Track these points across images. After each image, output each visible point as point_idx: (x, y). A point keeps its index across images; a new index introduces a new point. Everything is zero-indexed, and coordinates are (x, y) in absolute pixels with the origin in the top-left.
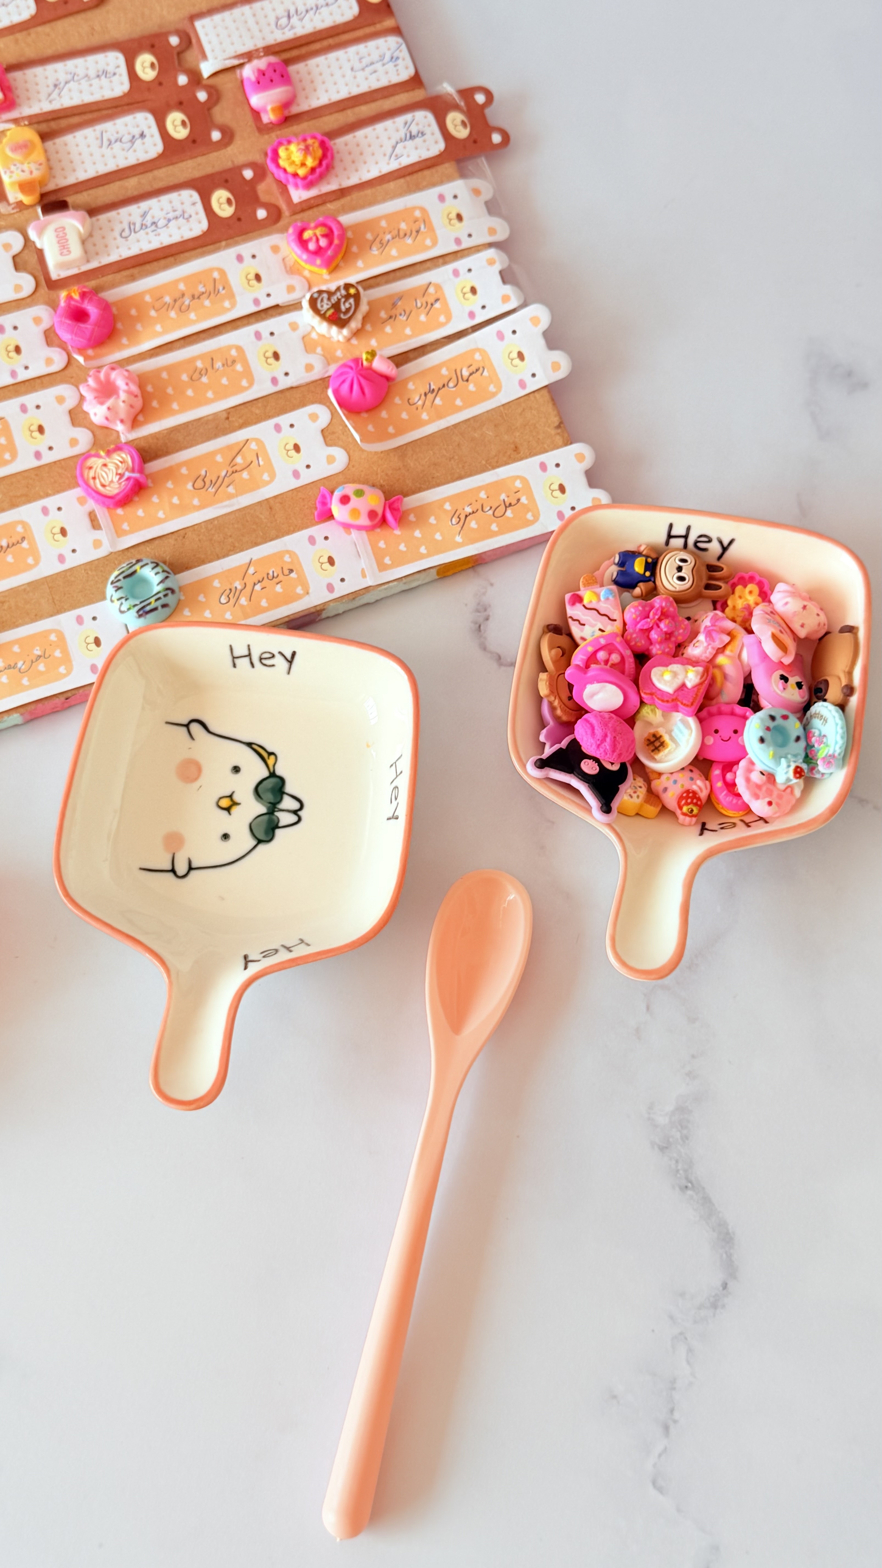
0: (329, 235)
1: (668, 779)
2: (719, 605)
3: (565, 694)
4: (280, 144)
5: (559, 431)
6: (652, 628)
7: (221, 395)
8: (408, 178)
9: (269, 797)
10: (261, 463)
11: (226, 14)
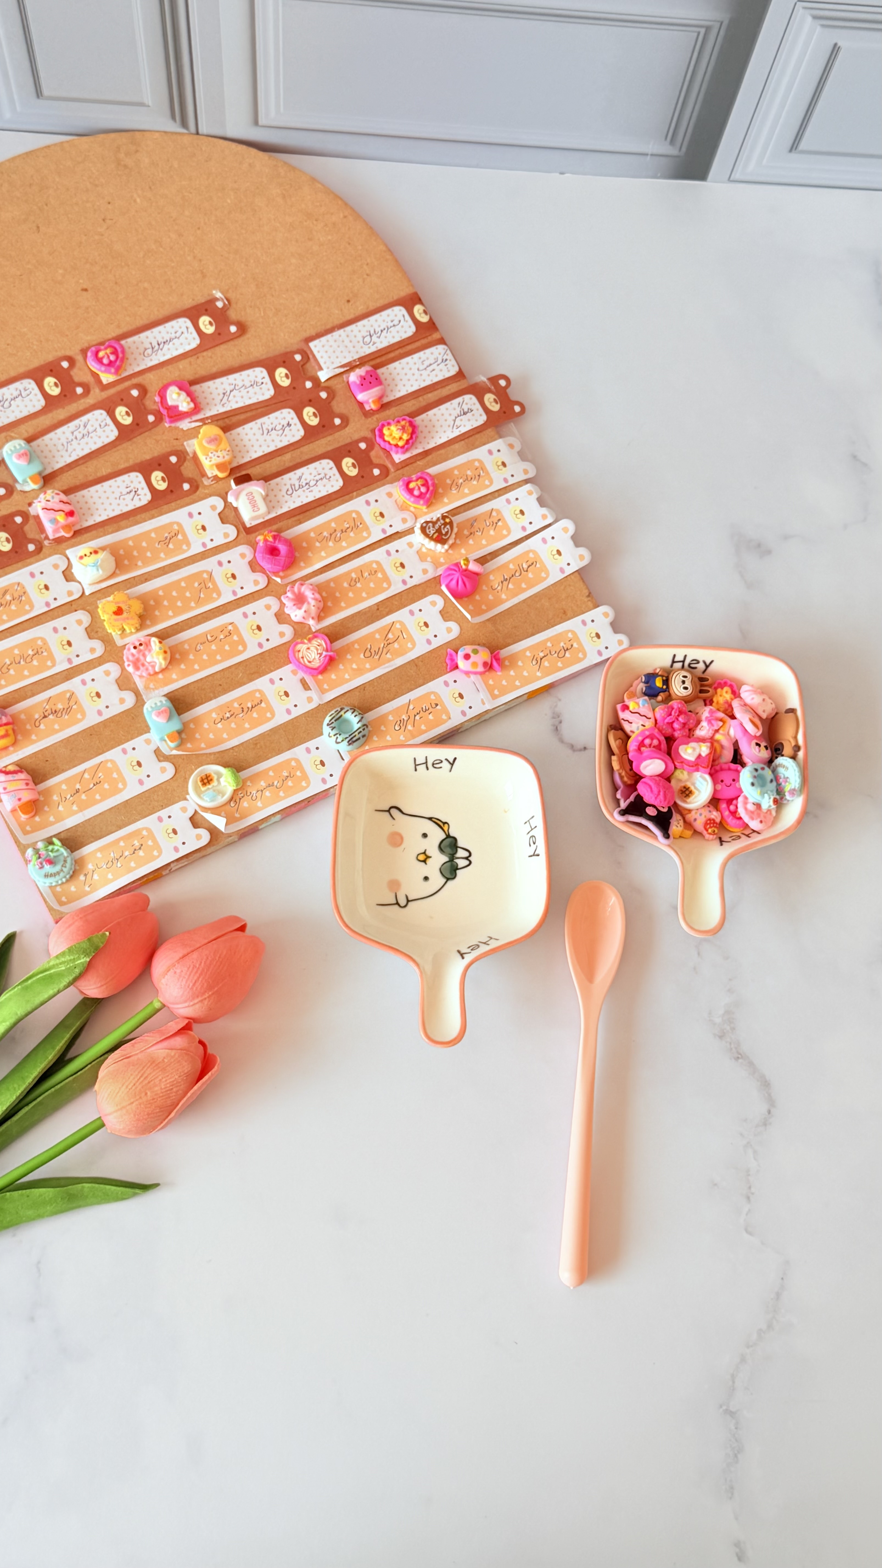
0: (426, 484)
1: (696, 813)
2: (708, 702)
3: (628, 767)
4: (383, 426)
5: (589, 599)
6: (673, 722)
7: (371, 595)
8: (466, 440)
9: (448, 850)
10: (405, 636)
11: (329, 337)
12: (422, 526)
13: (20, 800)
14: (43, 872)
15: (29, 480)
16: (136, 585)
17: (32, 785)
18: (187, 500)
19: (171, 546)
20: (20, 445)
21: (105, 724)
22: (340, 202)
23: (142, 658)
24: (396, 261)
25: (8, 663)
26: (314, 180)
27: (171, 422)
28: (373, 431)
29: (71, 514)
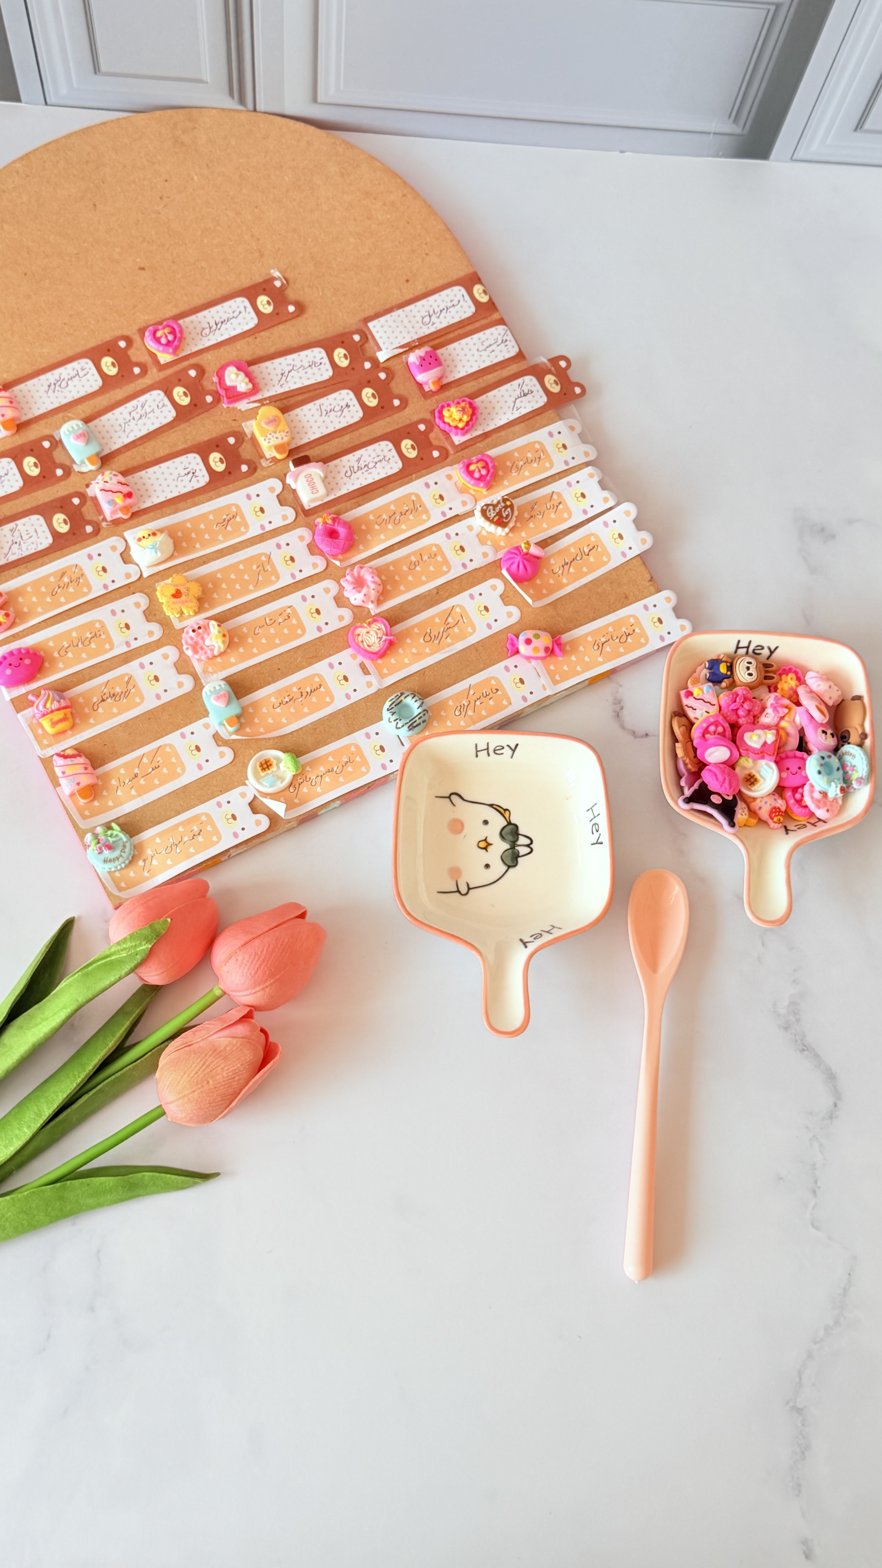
0: (486, 467)
1: (761, 801)
2: (772, 689)
3: (692, 754)
4: (443, 407)
5: (651, 583)
6: (738, 709)
7: (431, 578)
8: (526, 422)
9: (510, 838)
10: (465, 621)
11: (388, 317)
12: (482, 509)
13: (78, 784)
14: (102, 857)
15: (86, 461)
16: (194, 568)
17: (90, 769)
18: (245, 481)
19: (229, 528)
20: (77, 425)
21: (163, 707)
22: (399, 180)
23: (200, 641)
24: (456, 240)
25: (66, 645)
26: (372, 158)
27: (229, 403)
28: (433, 412)
29: (129, 495)
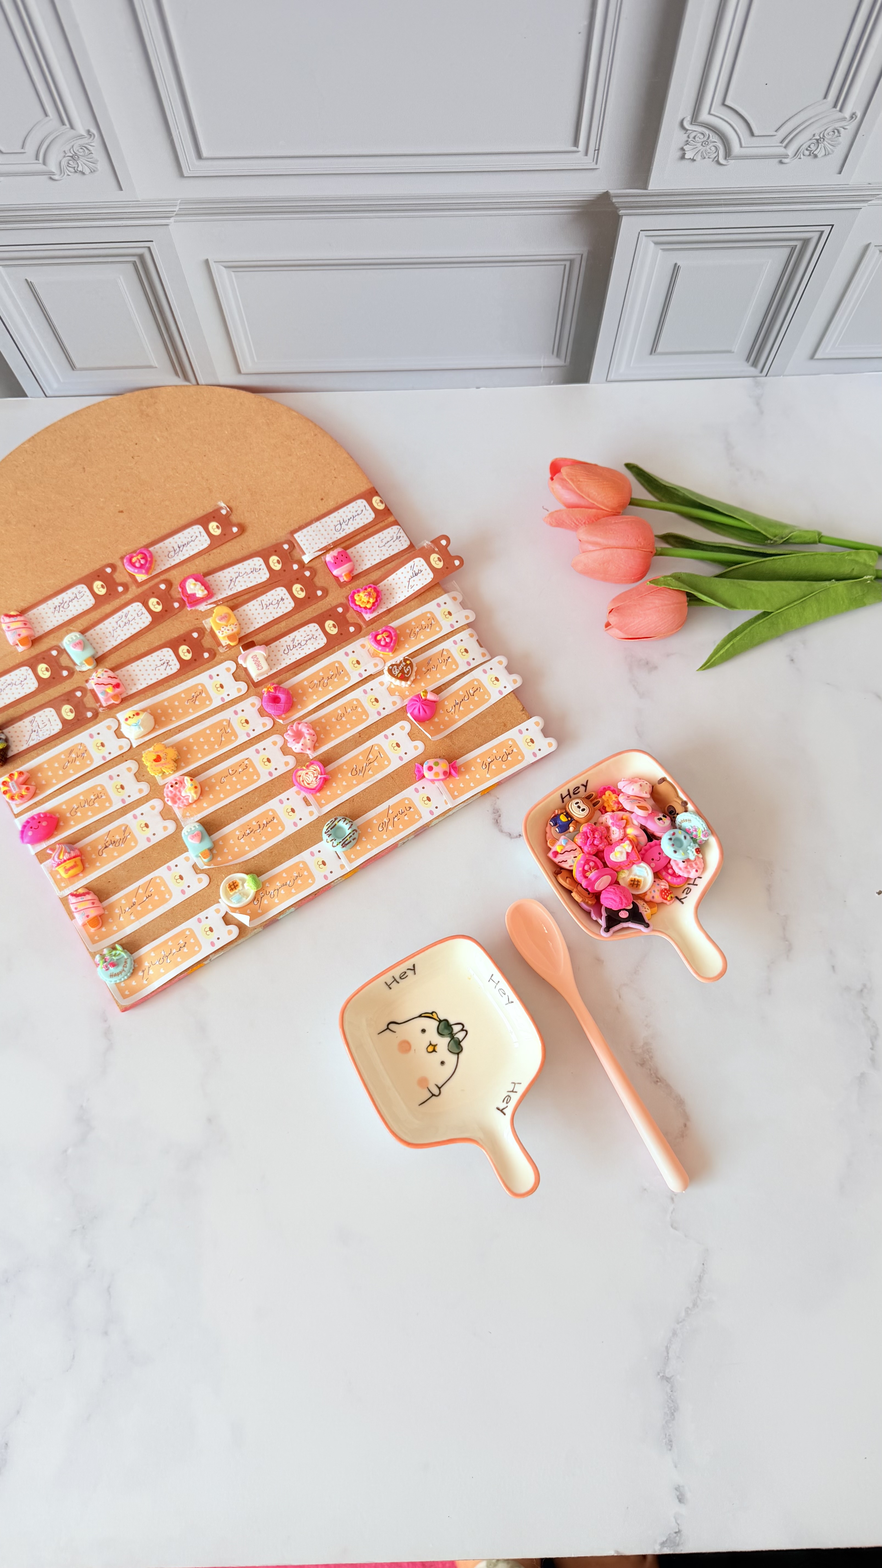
0: (390, 636)
4: (354, 593)
5: (524, 712)
7: (354, 726)
8: (420, 598)
10: (382, 756)
11: (308, 528)
12: (389, 669)
13: (88, 916)
14: (109, 972)
15: (84, 662)
16: (172, 736)
17: (97, 903)
18: (207, 665)
19: (197, 703)
20: (76, 636)
21: (153, 847)
22: (311, 424)
23: (178, 793)
24: (357, 464)
25: (76, 807)
26: (290, 409)
27: (191, 606)
28: (347, 598)
29: (117, 686)
